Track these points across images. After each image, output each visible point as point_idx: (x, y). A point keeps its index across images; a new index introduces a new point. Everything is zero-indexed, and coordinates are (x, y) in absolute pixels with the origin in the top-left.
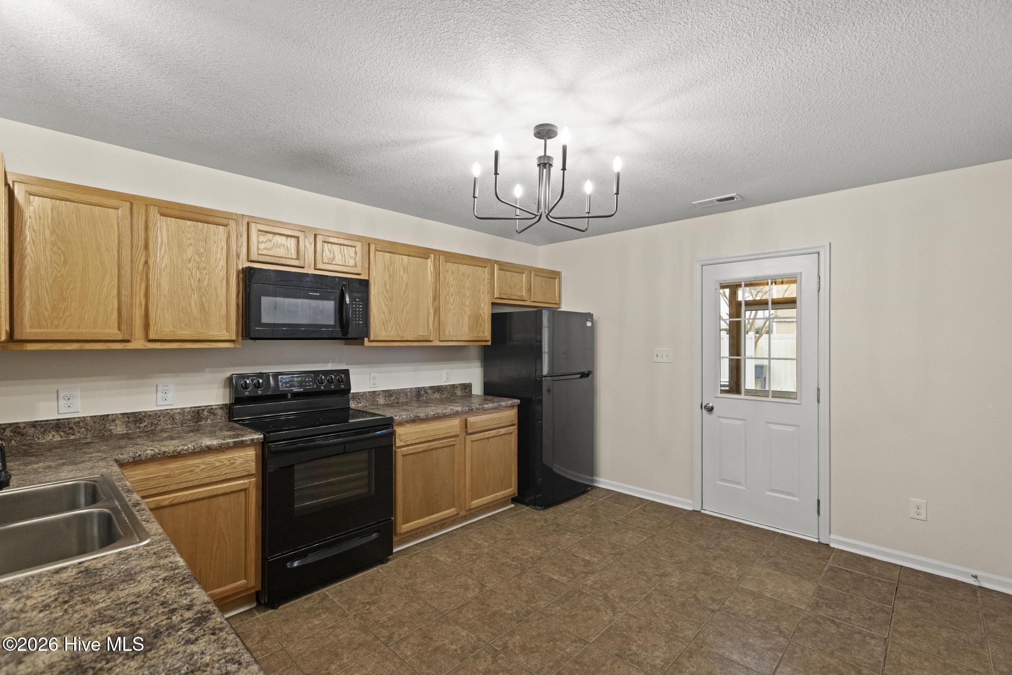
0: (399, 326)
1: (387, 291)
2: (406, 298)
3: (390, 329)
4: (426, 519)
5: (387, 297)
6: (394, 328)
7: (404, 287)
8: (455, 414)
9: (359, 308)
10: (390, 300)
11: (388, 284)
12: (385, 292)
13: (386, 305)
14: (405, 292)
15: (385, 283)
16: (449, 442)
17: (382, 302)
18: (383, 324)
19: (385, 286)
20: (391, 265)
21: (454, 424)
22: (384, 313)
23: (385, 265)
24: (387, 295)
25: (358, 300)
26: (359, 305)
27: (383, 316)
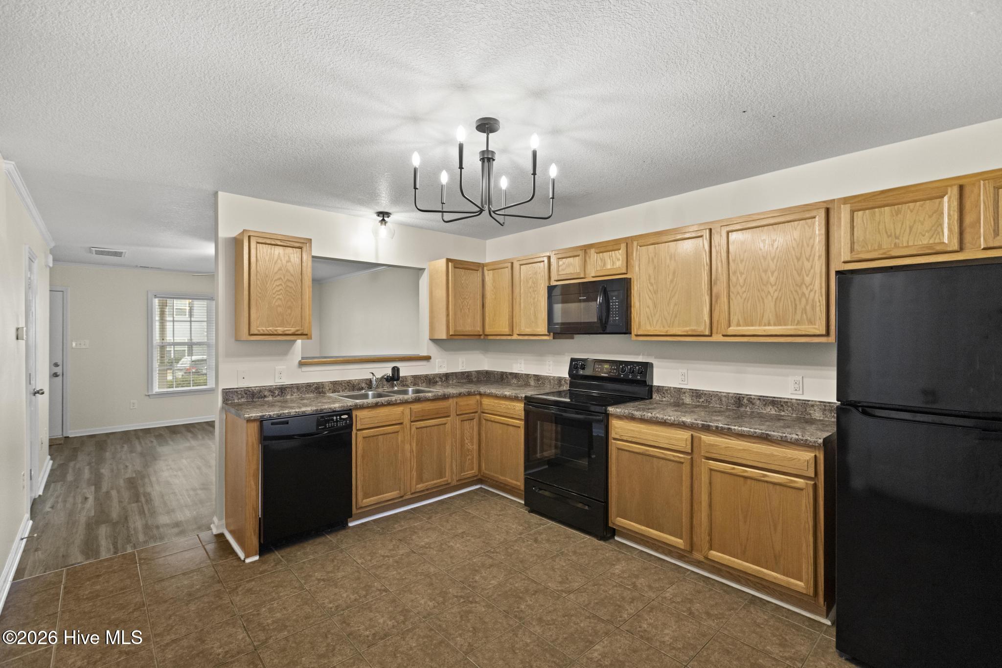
0: (665, 319)
1: (652, 284)
2: (673, 288)
3: (655, 324)
4: (643, 528)
5: (652, 290)
6: (660, 321)
7: (671, 277)
8: (683, 426)
9: (616, 305)
10: (655, 293)
11: (653, 277)
12: (649, 285)
13: (650, 298)
14: (672, 281)
15: (650, 276)
16: (674, 456)
17: (647, 296)
18: (648, 318)
19: (649, 280)
20: (655, 256)
21: (681, 437)
22: (648, 307)
23: (649, 258)
24: (651, 288)
25: (614, 298)
26: (615, 302)
27: (647, 309)
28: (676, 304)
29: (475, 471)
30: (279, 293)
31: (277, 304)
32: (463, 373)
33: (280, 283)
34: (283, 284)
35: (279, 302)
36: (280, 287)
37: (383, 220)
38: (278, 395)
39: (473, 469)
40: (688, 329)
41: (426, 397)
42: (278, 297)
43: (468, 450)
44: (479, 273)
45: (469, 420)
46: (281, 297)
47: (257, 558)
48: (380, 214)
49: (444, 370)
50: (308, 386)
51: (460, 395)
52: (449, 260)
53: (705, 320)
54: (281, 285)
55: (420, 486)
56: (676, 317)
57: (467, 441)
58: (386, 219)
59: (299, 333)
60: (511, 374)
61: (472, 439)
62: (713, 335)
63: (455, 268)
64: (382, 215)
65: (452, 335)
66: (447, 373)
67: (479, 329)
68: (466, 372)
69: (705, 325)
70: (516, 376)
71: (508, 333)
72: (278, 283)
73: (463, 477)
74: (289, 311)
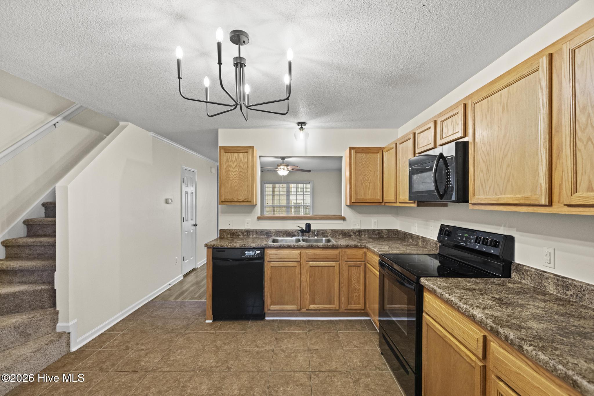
28: (508, 166)
29: (360, 306)
30: (236, 179)
31: (234, 185)
32: (374, 231)
33: (236, 173)
34: (238, 174)
35: (236, 184)
36: (236, 176)
37: (302, 127)
38: (246, 235)
39: (359, 304)
40: (520, 196)
41: (317, 246)
42: (235, 181)
43: (355, 289)
44: (379, 155)
45: (356, 266)
46: (236, 181)
47: (211, 321)
48: (299, 123)
49: (357, 228)
50: (262, 231)
51: (347, 247)
52: (351, 148)
53: (541, 184)
54: (237, 174)
55: (312, 307)
56: (508, 181)
57: (353, 282)
58: (303, 127)
59: (246, 201)
60: (410, 234)
61: (358, 281)
62: (554, 204)
63: (356, 153)
64: (301, 124)
65: (353, 202)
66: (360, 230)
67: (379, 197)
68: (377, 230)
69: (541, 190)
70: (412, 236)
71: (393, 201)
72: (235, 173)
73: (349, 308)
74: (241, 189)
